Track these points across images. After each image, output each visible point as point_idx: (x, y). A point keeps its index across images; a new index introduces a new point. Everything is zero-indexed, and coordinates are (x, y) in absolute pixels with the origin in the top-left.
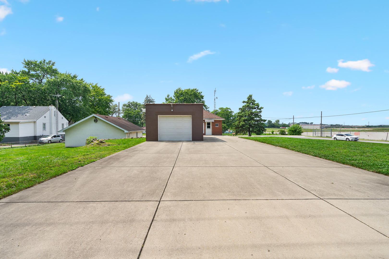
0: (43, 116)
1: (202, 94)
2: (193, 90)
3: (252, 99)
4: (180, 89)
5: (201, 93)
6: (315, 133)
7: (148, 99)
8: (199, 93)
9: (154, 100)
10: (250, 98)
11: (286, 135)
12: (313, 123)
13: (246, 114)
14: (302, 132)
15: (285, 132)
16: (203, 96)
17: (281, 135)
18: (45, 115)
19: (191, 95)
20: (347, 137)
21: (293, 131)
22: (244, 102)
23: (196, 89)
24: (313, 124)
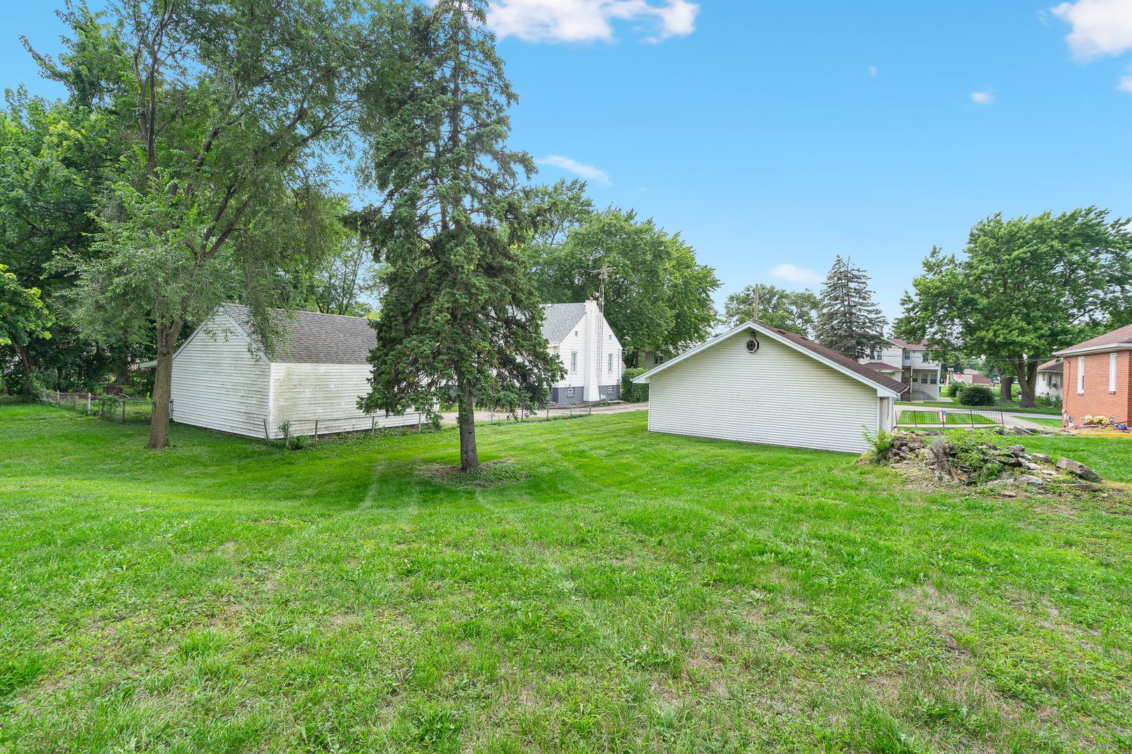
0: (573, 332)
7: (842, 270)
9: (863, 274)
18: (575, 329)
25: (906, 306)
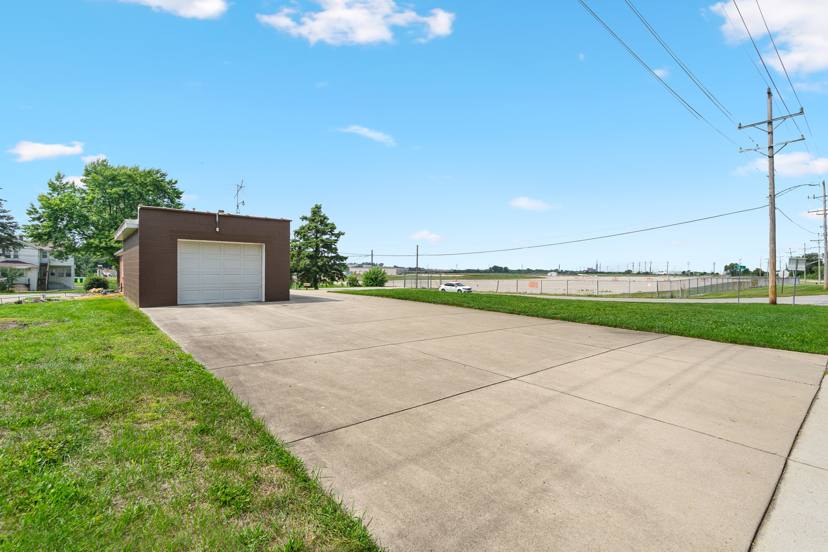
1: (177, 186)
2: (150, 173)
3: (322, 214)
4: (105, 163)
5: (174, 184)
6: (405, 282)
8: (170, 182)
10: (316, 211)
11: (360, 286)
12: (383, 264)
13: (310, 243)
14: (386, 281)
15: (357, 281)
16: (181, 193)
17: (351, 286)
19: (143, 185)
20: (459, 288)
21: (372, 279)
22: (305, 218)
23: (158, 172)
24: (384, 266)
25: (33, 216)
